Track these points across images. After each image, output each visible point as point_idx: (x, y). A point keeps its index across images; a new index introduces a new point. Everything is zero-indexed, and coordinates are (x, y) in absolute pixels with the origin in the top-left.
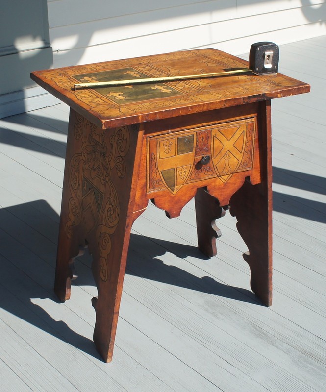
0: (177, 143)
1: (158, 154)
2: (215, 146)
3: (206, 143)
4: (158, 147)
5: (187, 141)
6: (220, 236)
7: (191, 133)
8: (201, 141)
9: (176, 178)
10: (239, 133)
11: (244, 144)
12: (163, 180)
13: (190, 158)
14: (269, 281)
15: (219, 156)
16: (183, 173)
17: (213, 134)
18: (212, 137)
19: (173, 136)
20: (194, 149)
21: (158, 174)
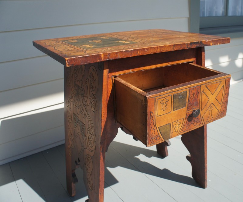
0: (172, 100)
1: (156, 112)
2: (203, 100)
3: (196, 98)
4: (156, 105)
5: (181, 98)
6: (170, 145)
7: (185, 90)
8: (192, 96)
9: (171, 132)
10: (220, 87)
11: (223, 97)
12: (160, 135)
13: (183, 112)
14: (205, 174)
15: (205, 108)
16: (177, 126)
17: (202, 89)
18: (201, 92)
19: (170, 94)
20: (187, 104)
21: (156, 130)
